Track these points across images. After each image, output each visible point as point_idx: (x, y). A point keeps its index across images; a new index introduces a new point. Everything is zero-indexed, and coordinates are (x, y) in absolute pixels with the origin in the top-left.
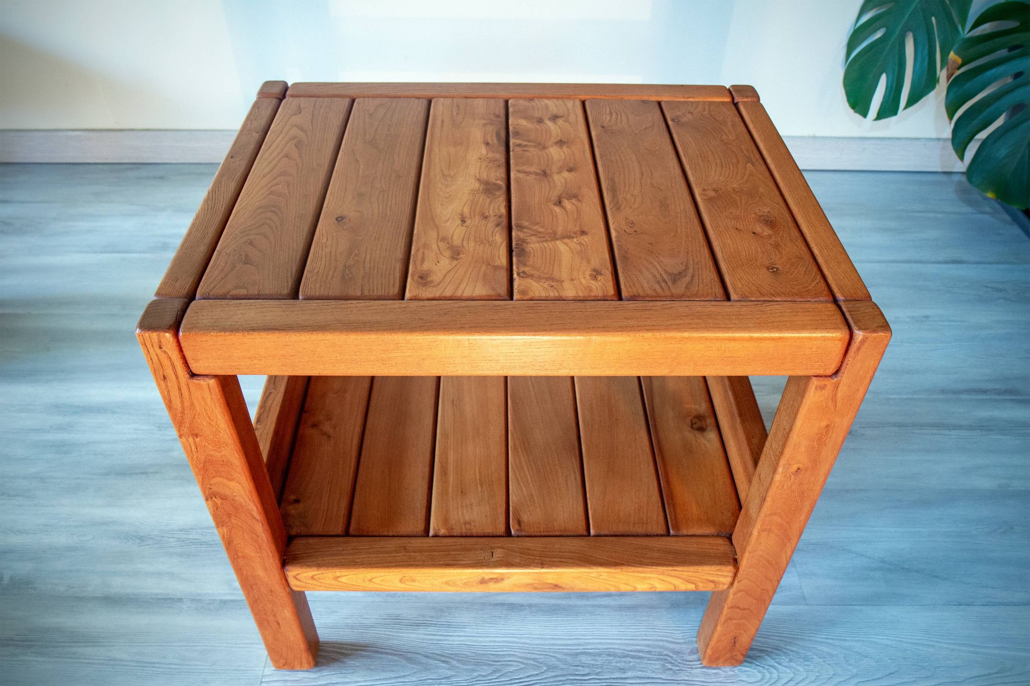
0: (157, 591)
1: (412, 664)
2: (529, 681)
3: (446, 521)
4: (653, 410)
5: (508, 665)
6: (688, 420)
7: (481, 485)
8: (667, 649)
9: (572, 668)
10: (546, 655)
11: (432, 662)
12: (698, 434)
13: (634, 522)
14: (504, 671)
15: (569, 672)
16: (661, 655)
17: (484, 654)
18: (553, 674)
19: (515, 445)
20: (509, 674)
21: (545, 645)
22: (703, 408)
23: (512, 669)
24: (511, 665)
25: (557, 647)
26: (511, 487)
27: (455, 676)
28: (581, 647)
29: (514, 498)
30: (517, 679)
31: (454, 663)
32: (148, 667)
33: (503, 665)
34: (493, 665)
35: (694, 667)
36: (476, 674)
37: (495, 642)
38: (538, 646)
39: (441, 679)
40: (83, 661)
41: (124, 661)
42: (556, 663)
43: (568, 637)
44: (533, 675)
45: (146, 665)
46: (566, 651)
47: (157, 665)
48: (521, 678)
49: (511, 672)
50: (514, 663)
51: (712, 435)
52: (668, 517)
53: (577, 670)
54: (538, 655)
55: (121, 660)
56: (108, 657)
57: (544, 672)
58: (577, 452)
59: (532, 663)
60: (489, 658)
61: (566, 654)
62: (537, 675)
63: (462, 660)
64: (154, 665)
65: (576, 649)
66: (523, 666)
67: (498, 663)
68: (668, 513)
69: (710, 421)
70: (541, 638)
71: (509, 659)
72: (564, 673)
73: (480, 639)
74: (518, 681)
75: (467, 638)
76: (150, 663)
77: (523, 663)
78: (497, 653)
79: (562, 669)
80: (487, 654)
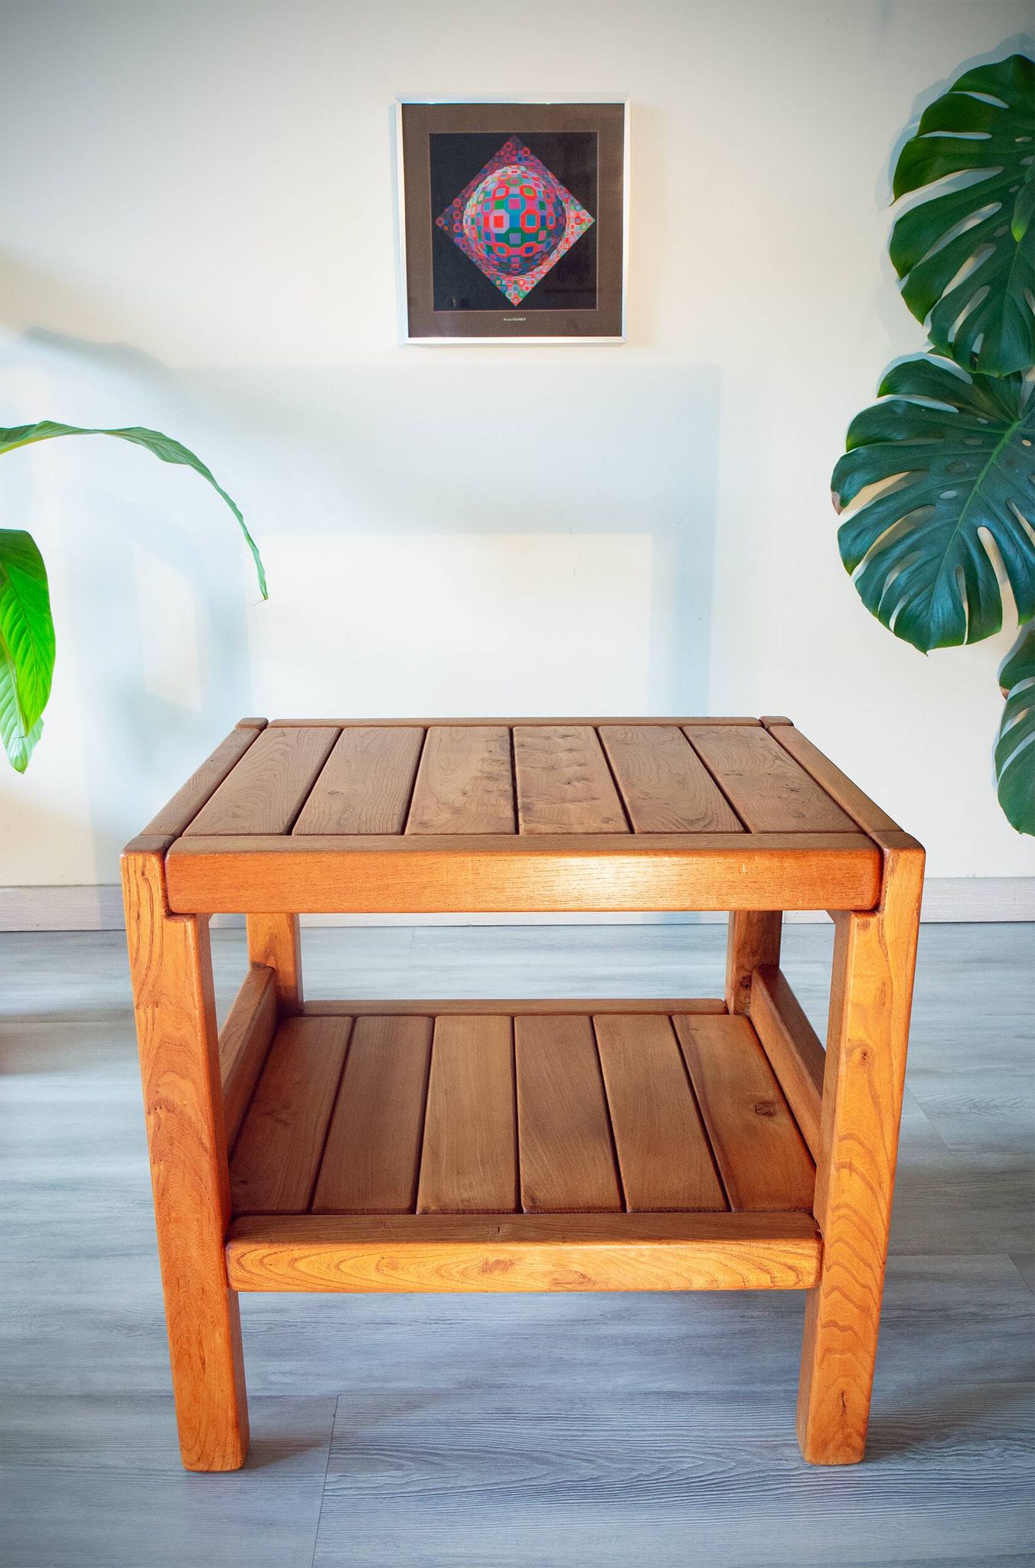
0: (159, 1388)
1: (539, 1464)
2: (713, 1479)
3: (437, 1199)
4: (704, 1095)
5: (681, 1462)
6: (752, 1106)
7: (483, 1165)
8: (903, 1436)
9: (773, 1462)
10: (732, 1448)
11: (570, 1461)
12: (765, 1119)
13: (684, 1199)
14: (675, 1470)
15: (769, 1468)
16: (897, 1443)
17: (643, 1451)
18: (746, 1470)
19: (526, 1129)
20: (682, 1473)
21: (729, 1437)
22: (771, 1094)
23: (686, 1466)
24: (685, 1462)
25: (746, 1439)
26: (521, 1168)
27: (605, 1476)
28: (781, 1439)
29: (526, 1177)
30: (696, 1477)
31: (601, 1461)
32: (157, 1475)
33: (672, 1461)
34: (659, 1462)
35: (945, 1454)
36: (635, 1474)
37: (655, 1436)
38: (719, 1439)
39: (587, 1480)
40: (60, 1468)
41: (120, 1468)
42: (748, 1457)
43: (760, 1428)
44: (718, 1473)
45: (153, 1473)
46: (759, 1443)
47: (170, 1473)
48: (702, 1477)
49: (686, 1470)
50: (688, 1459)
51: (783, 1119)
52: (729, 1194)
53: (779, 1465)
54: (720, 1449)
55: (116, 1468)
56: (97, 1464)
57: (731, 1469)
58: (608, 1137)
59: (714, 1458)
60: (650, 1454)
61: (761, 1447)
62: (722, 1472)
63: (613, 1458)
64: (165, 1473)
65: (772, 1441)
66: (701, 1462)
67: (665, 1460)
68: (727, 1191)
69: (780, 1107)
70: (722, 1430)
71: (679, 1455)
72: (761, 1468)
73: (634, 1433)
74: (697, 1480)
75: (616, 1432)
76: (159, 1470)
77: (700, 1459)
78: (661, 1449)
79: (758, 1464)
80: (646, 1450)
